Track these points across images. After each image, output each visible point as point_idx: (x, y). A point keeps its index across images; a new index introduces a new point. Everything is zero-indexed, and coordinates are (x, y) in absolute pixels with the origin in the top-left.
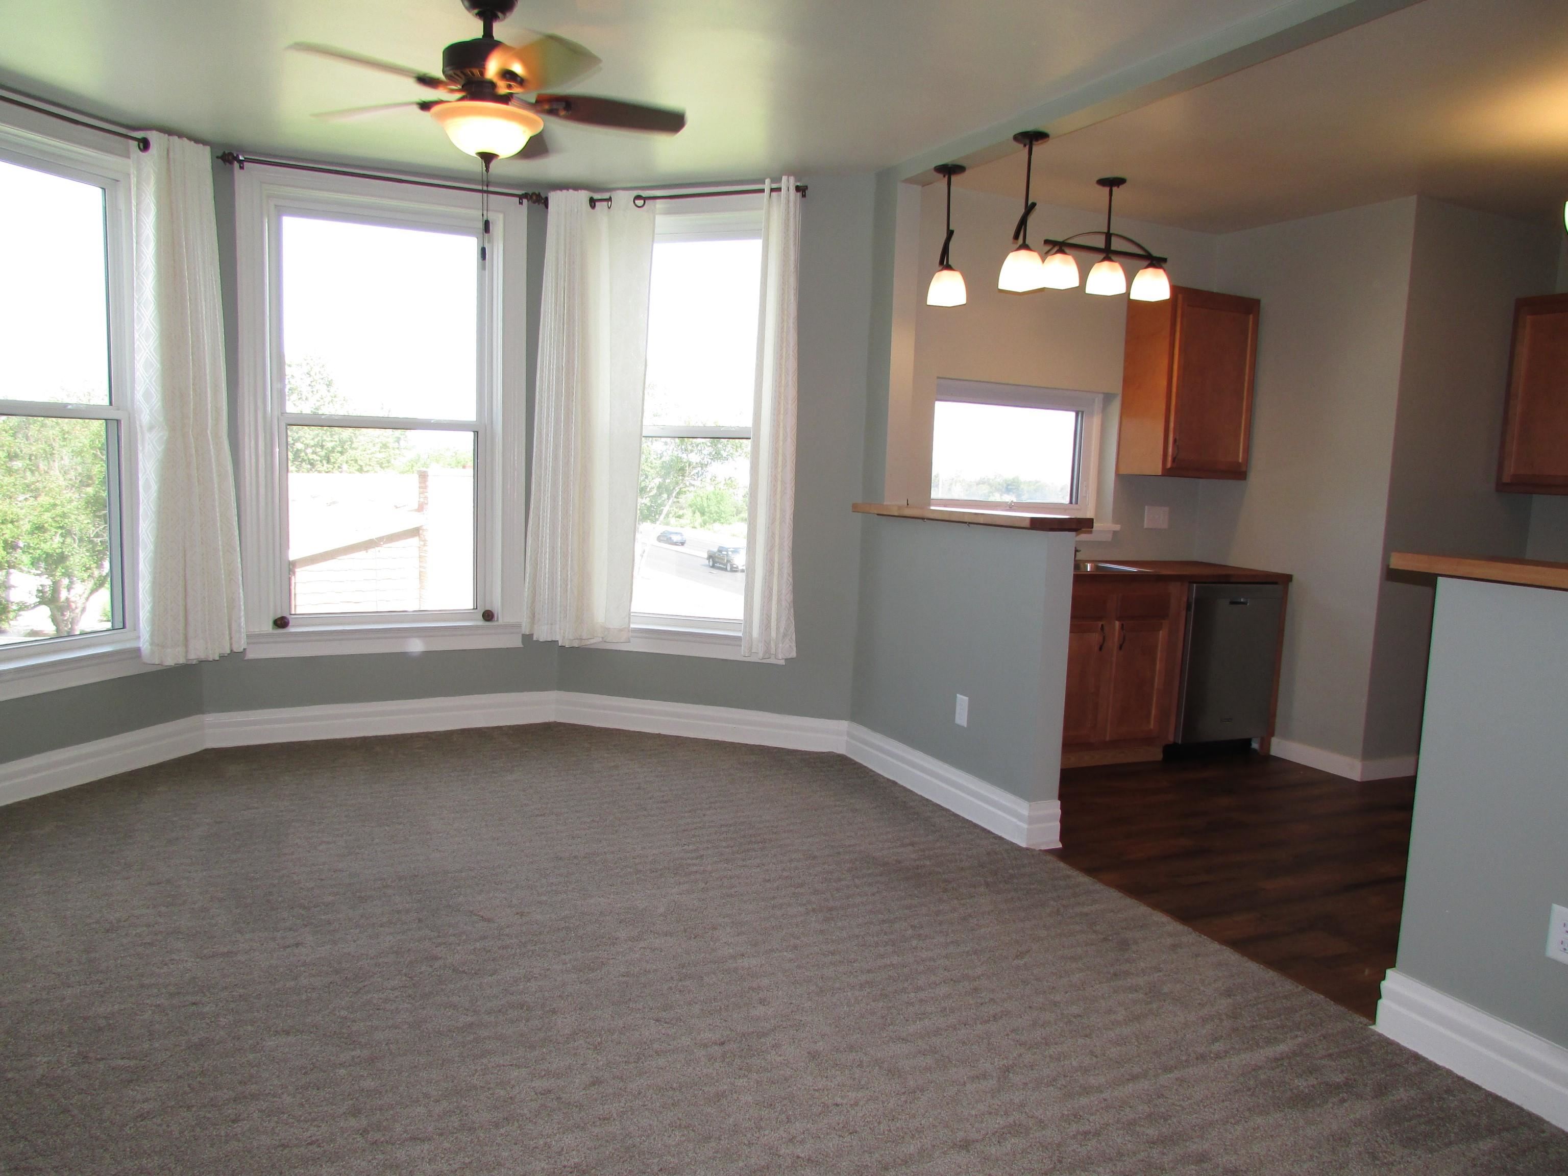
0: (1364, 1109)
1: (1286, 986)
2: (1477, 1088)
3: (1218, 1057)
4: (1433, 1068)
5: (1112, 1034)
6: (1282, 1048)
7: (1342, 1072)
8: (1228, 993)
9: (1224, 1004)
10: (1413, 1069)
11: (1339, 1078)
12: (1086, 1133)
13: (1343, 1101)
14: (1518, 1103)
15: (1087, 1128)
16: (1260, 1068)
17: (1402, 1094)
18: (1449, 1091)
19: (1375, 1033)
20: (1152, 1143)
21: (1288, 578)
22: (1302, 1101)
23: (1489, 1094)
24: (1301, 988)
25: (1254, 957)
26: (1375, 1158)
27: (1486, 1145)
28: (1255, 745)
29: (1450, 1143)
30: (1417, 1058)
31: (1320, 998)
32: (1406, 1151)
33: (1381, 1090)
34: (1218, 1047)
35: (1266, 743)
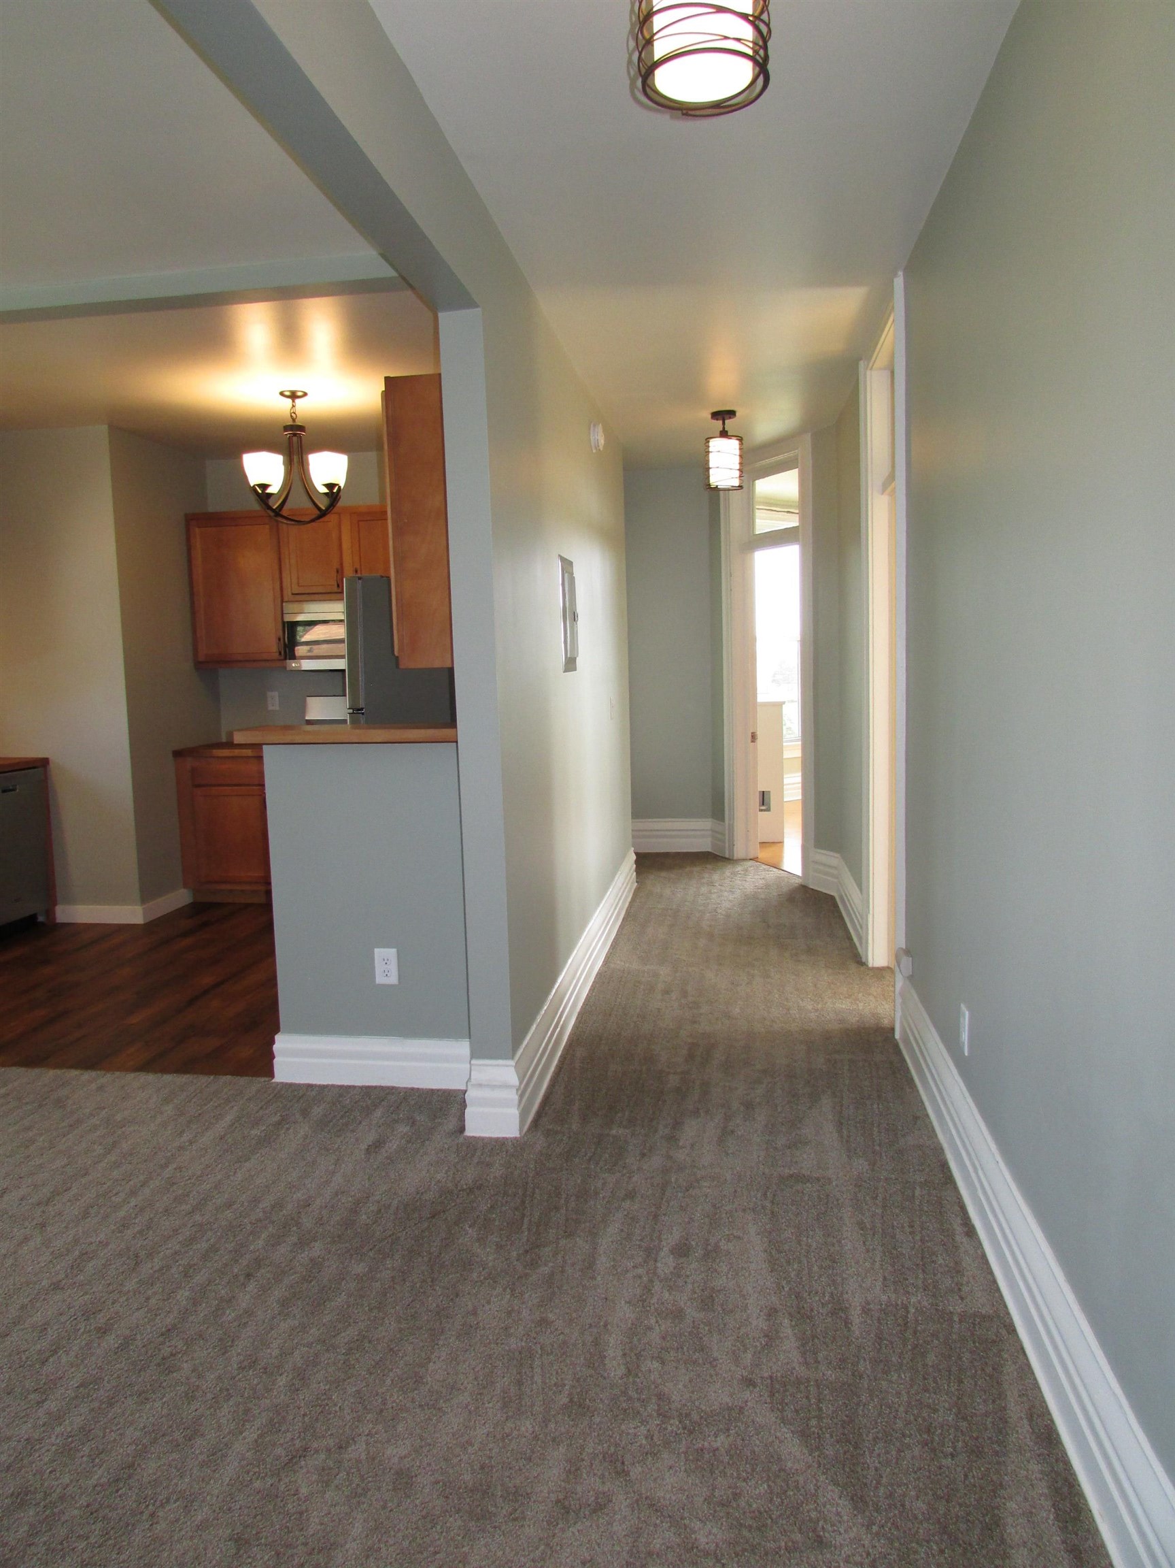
0: (304, 1129)
1: (203, 1080)
2: (354, 1087)
3: (191, 1143)
4: (323, 1088)
5: (103, 1164)
6: (229, 1118)
7: (276, 1114)
8: (167, 1101)
9: (169, 1110)
10: (314, 1093)
11: (277, 1118)
12: (141, 1232)
13: (288, 1129)
14: (378, 1084)
15: (137, 1229)
16: (225, 1135)
17: (317, 1111)
18: (341, 1095)
19: (278, 1084)
20: (191, 1213)
21: (44, 763)
22: (266, 1141)
23: (362, 1088)
24: (212, 1077)
25: (165, 1070)
26: (328, 1150)
27: (378, 1113)
28: (41, 919)
29: (360, 1123)
30: (310, 1086)
31: (229, 1077)
32: (342, 1138)
33: (305, 1113)
34: (186, 1137)
35: (50, 913)
